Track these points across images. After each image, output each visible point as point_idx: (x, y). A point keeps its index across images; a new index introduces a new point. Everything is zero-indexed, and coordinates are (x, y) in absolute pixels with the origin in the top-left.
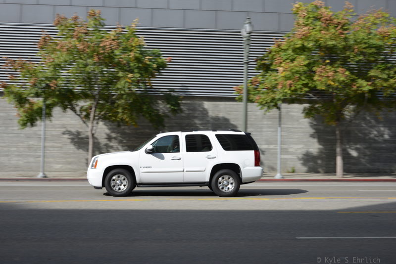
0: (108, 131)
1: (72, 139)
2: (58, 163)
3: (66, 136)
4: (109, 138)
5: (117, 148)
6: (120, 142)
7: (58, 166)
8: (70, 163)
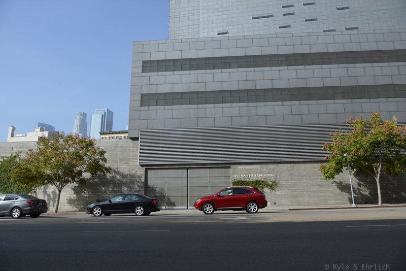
1: (338, 187)
4: (360, 185)
5: (365, 190)
6: (366, 187)
7: (332, 202)
8: (338, 200)
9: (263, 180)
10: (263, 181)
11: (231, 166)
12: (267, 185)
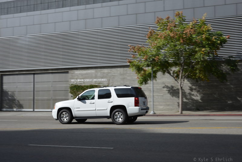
0: (190, 85)
1: (169, 91)
2: (161, 105)
3: (165, 89)
4: (191, 89)
5: (196, 95)
6: (198, 91)
9: (97, 84)
11: (69, 71)
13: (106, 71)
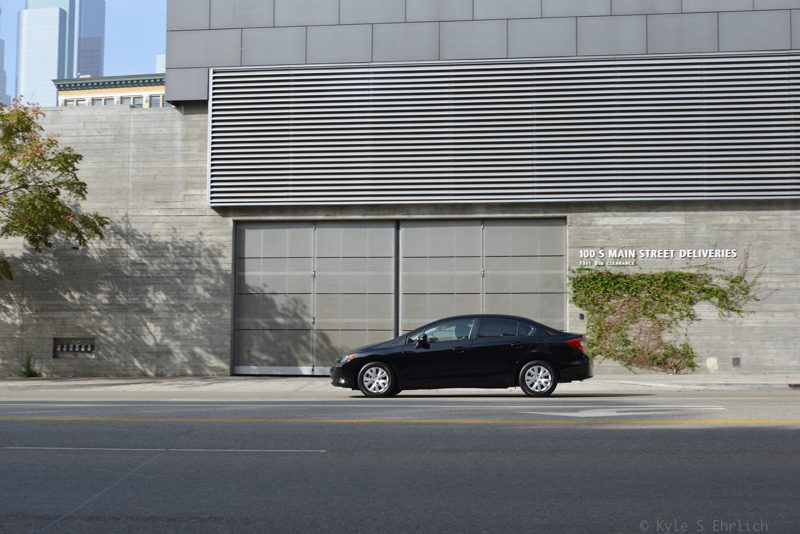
9: (693, 271)
10: (691, 277)
11: (568, 215)
12: (708, 293)
13: (731, 218)
